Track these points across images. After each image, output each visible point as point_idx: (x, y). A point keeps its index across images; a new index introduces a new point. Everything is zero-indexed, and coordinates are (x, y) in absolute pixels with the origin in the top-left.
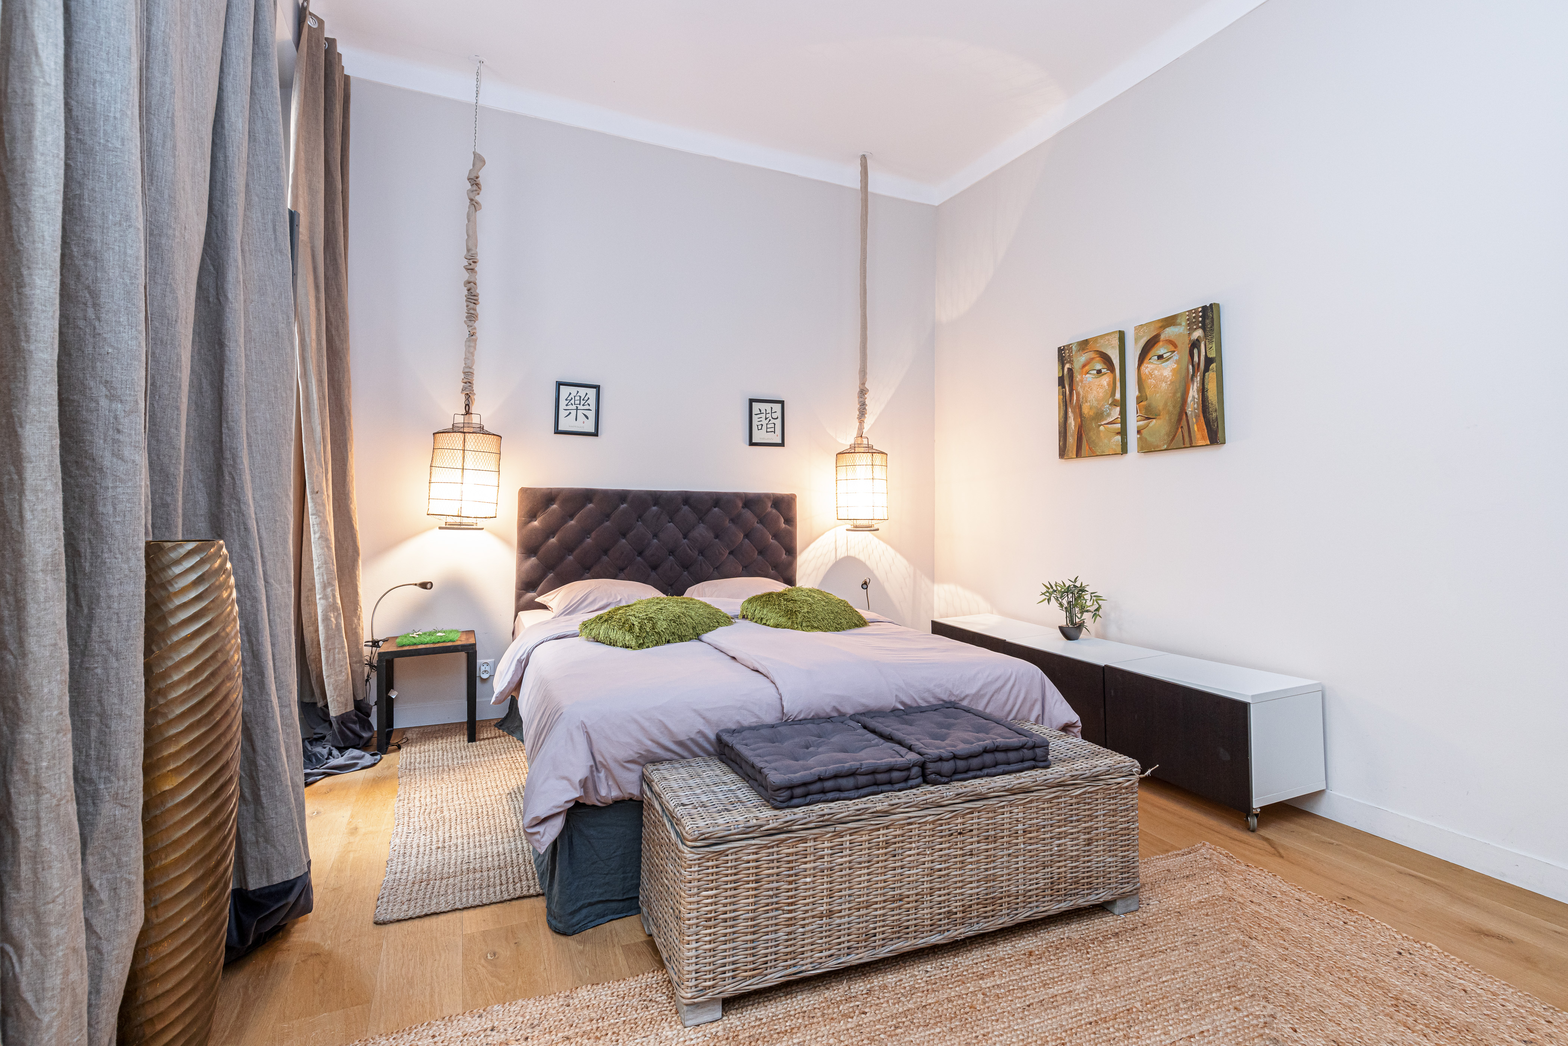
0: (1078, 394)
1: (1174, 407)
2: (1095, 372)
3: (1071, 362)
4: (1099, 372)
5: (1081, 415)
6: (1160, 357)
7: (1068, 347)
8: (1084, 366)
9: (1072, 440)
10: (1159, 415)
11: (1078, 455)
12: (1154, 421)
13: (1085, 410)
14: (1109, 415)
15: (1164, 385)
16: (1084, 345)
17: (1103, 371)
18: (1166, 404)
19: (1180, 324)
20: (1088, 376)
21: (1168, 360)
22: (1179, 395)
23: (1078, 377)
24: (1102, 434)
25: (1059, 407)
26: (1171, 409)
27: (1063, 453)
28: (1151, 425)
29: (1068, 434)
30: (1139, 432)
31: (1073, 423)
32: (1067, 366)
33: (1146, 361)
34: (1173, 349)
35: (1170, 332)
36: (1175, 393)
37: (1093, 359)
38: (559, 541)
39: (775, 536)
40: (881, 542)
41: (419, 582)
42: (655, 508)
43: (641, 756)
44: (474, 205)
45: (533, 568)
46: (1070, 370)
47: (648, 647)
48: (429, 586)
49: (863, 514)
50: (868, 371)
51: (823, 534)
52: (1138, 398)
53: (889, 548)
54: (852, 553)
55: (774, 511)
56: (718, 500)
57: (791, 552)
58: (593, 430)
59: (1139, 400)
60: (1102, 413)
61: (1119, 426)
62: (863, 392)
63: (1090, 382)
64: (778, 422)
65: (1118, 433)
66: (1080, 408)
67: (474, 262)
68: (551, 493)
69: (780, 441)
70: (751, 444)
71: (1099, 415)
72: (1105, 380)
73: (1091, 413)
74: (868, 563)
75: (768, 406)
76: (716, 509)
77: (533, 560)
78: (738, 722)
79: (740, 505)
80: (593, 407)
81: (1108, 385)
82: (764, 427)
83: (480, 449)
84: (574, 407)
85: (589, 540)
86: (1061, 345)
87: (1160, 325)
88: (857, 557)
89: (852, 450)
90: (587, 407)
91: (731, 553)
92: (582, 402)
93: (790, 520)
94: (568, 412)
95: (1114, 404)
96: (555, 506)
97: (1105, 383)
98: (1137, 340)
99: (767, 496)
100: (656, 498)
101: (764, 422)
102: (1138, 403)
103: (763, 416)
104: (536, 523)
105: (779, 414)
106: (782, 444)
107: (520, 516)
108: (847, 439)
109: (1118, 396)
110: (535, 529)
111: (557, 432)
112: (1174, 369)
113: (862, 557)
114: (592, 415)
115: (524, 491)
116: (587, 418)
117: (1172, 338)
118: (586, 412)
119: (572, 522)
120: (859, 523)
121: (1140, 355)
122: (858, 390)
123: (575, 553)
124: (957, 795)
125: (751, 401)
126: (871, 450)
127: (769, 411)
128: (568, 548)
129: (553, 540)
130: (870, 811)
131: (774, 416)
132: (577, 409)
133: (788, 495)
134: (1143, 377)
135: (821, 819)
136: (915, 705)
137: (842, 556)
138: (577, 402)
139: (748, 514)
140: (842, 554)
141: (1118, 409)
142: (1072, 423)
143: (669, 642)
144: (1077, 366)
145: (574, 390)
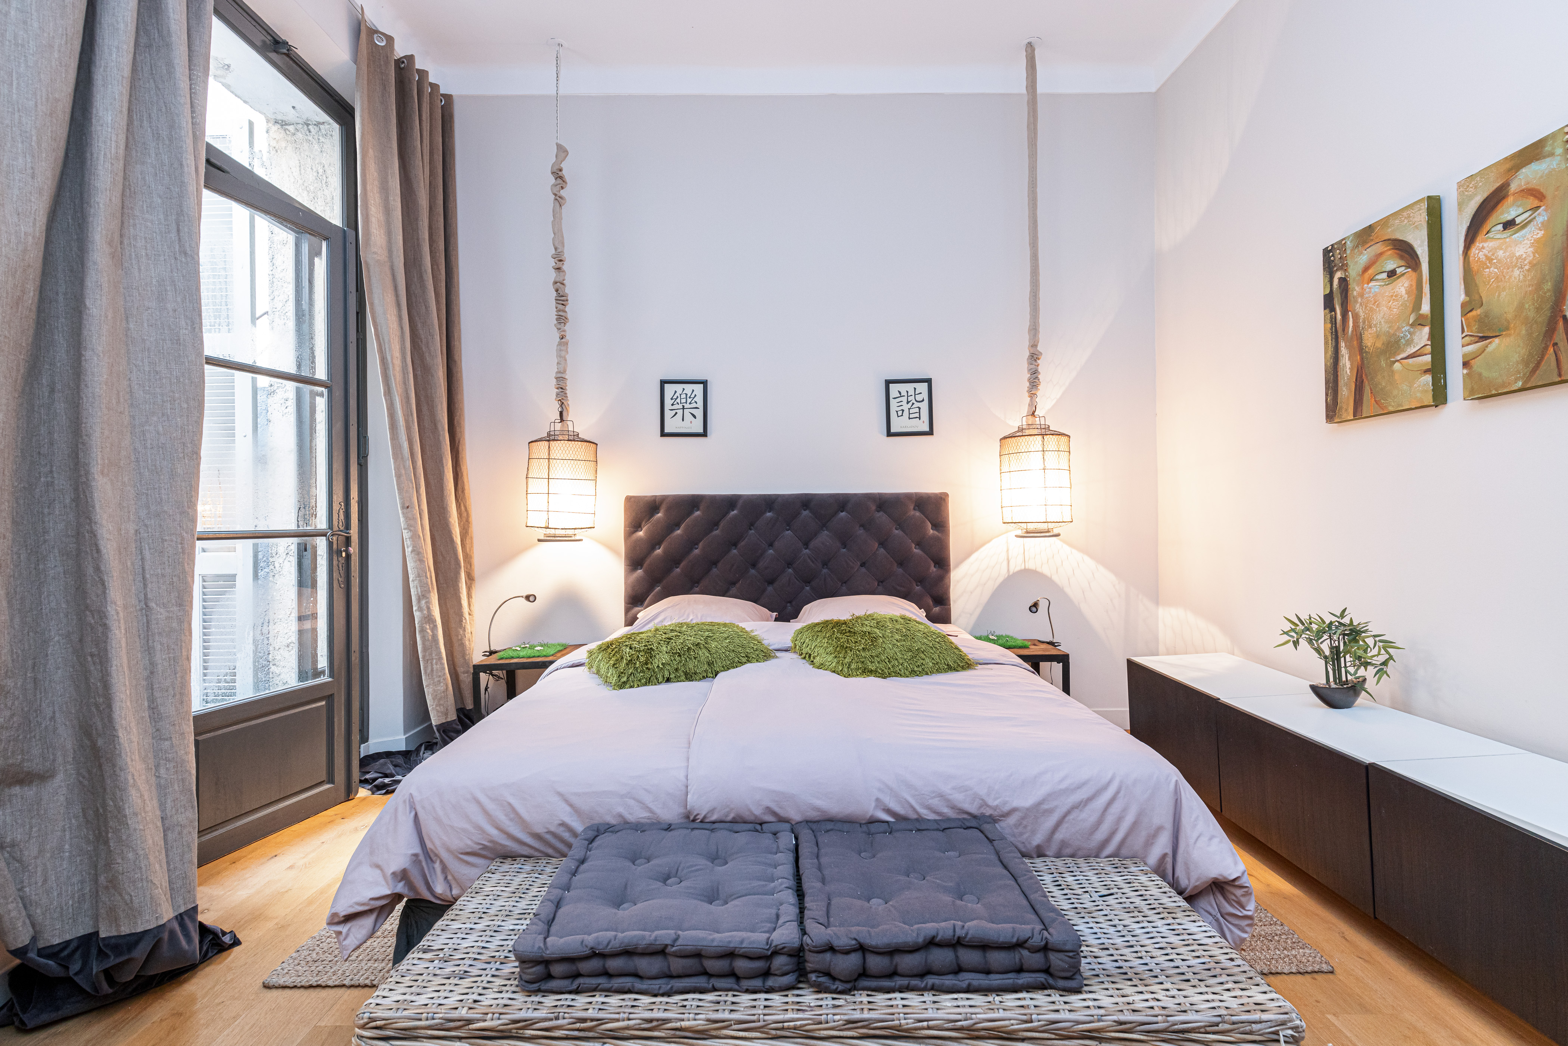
0: (1356, 317)
1: (1538, 310)
2: (1384, 275)
3: (1344, 267)
4: (1392, 274)
5: (1361, 349)
6: (1509, 225)
7: (1341, 245)
8: (1366, 269)
9: (1346, 392)
10: (1507, 329)
11: (1358, 414)
12: (1497, 340)
13: (1369, 340)
14: (1409, 343)
15: (1517, 272)
16: (1365, 236)
17: (1399, 271)
18: (1521, 307)
19: (1552, 154)
20: (1372, 284)
21: (1524, 226)
22: (1548, 286)
23: (1355, 289)
24: (1397, 377)
25: (1326, 343)
26: (1531, 314)
27: (1332, 412)
28: (1491, 348)
29: (1341, 383)
30: (1466, 364)
31: (1348, 365)
32: (1338, 275)
33: (1480, 237)
34: (1536, 203)
35: (1530, 174)
36: (1539, 286)
37: (1381, 254)
38: (665, 552)
39: (919, 544)
40: (1074, 551)
41: (525, 594)
42: (769, 514)
43: (485, 847)
44: (559, 200)
45: (638, 581)
46: (1343, 281)
47: (631, 687)
48: (531, 599)
49: (1035, 515)
50: (1041, 329)
51: (989, 541)
52: (1463, 305)
53: (1086, 558)
54: (1031, 565)
55: (918, 514)
56: (842, 502)
57: (942, 563)
58: (701, 430)
59: (1466, 309)
60: (1397, 342)
61: (1428, 358)
62: (1034, 357)
63: (1376, 295)
64: (925, 406)
65: (1426, 371)
66: (1360, 338)
67: (561, 261)
68: (655, 501)
69: (927, 429)
70: (889, 434)
71: (1392, 346)
72: (1402, 287)
73: (1379, 344)
74: (1055, 578)
75: (910, 387)
76: (843, 514)
77: (640, 572)
78: (620, 816)
79: (874, 508)
80: (700, 404)
81: (1408, 292)
82: (906, 413)
83: (566, 457)
84: (680, 406)
85: (696, 551)
86: (1328, 244)
87: (1508, 166)
88: (1039, 570)
89: (1020, 433)
90: (694, 405)
91: (863, 565)
92: (689, 400)
93: (941, 525)
94: (674, 412)
95: (1419, 322)
96: (660, 515)
97: (1403, 291)
98: (1461, 205)
99: (908, 496)
100: (769, 502)
101: (906, 407)
102: (1464, 314)
103: (904, 399)
104: (641, 534)
105: (925, 395)
106: (930, 432)
107: (625, 527)
108: (1015, 420)
109: (1426, 308)
110: (640, 540)
111: (663, 434)
112: (1537, 241)
113: (1046, 570)
114: (699, 413)
115: (629, 499)
116: (695, 417)
117: (1534, 184)
118: (693, 411)
119: (679, 532)
120: (1031, 527)
121: (1469, 229)
122: (1028, 354)
123: (682, 565)
124: (849, 1022)
125: (888, 383)
126: (1045, 432)
127: (911, 392)
128: (673, 560)
129: (659, 551)
130: (669, 1025)
131: (919, 398)
132: (683, 408)
133: (936, 495)
134: (1474, 266)
135: (578, 1025)
136: (914, 816)
137: (1018, 569)
138: (684, 401)
139: (881, 517)
140: (1017, 565)
141: (1426, 330)
142: (1346, 364)
143: (668, 680)
144: (1353, 272)
145: (679, 388)
